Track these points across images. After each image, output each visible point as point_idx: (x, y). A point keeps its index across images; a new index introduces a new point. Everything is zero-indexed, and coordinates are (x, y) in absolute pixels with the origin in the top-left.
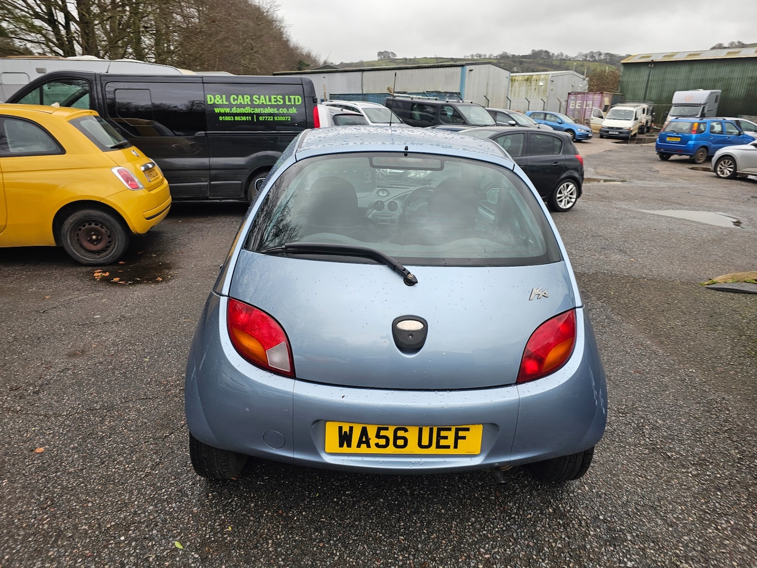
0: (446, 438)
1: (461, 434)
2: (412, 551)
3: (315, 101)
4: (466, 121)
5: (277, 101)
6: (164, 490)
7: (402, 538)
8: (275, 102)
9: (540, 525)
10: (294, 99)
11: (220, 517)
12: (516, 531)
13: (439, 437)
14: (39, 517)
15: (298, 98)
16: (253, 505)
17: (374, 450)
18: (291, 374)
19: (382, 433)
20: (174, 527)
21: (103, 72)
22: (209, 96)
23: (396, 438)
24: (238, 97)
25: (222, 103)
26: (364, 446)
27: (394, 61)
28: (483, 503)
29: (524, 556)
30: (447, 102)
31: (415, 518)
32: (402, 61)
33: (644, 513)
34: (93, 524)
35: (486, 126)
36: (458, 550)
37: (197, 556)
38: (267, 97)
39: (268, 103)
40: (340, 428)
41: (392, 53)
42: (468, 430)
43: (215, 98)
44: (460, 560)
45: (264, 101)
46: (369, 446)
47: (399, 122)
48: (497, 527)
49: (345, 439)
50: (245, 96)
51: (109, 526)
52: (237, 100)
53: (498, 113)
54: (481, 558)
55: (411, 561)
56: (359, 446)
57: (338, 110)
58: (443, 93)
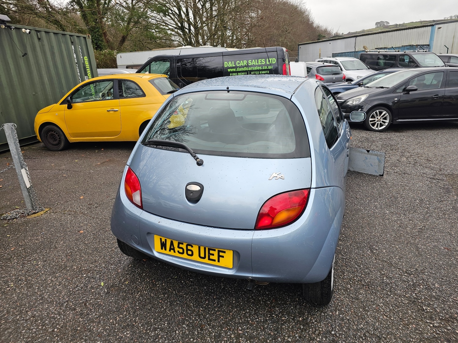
0: (213, 255)
1: (221, 254)
2: (201, 317)
3: (284, 60)
4: (418, 65)
5: (262, 62)
6: (113, 259)
7: (202, 309)
8: (260, 63)
9: (286, 325)
10: (272, 60)
11: (127, 276)
12: (268, 324)
13: (210, 254)
14: (63, 259)
15: (274, 60)
16: (144, 274)
17: (177, 254)
18: (141, 207)
19: (181, 246)
20: (106, 276)
21: (178, 54)
22: (225, 63)
23: (187, 250)
24: (240, 62)
25: (232, 66)
26: (172, 251)
27: (387, 27)
28: (261, 304)
29: (263, 339)
30: (405, 52)
31: (216, 301)
32: (394, 26)
33: (369, 339)
34: (79, 267)
35: (435, 67)
36: (226, 324)
37: (106, 291)
38: (256, 60)
39: (257, 64)
40: (161, 239)
41: (386, 22)
42: (224, 252)
43: (228, 64)
44: (223, 329)
45: (254, 63)
46: (175, 252)
47: (367, 68)
48: (258, 319)
49: (163, 245)
50: (244, 61)
51: (84, 269)
52: (240, 63)
53: (452, 57)
54: (236, 332)
55: (197, 322)
56: (170, 251)
57: (321, 64)
58: (415, 46)
